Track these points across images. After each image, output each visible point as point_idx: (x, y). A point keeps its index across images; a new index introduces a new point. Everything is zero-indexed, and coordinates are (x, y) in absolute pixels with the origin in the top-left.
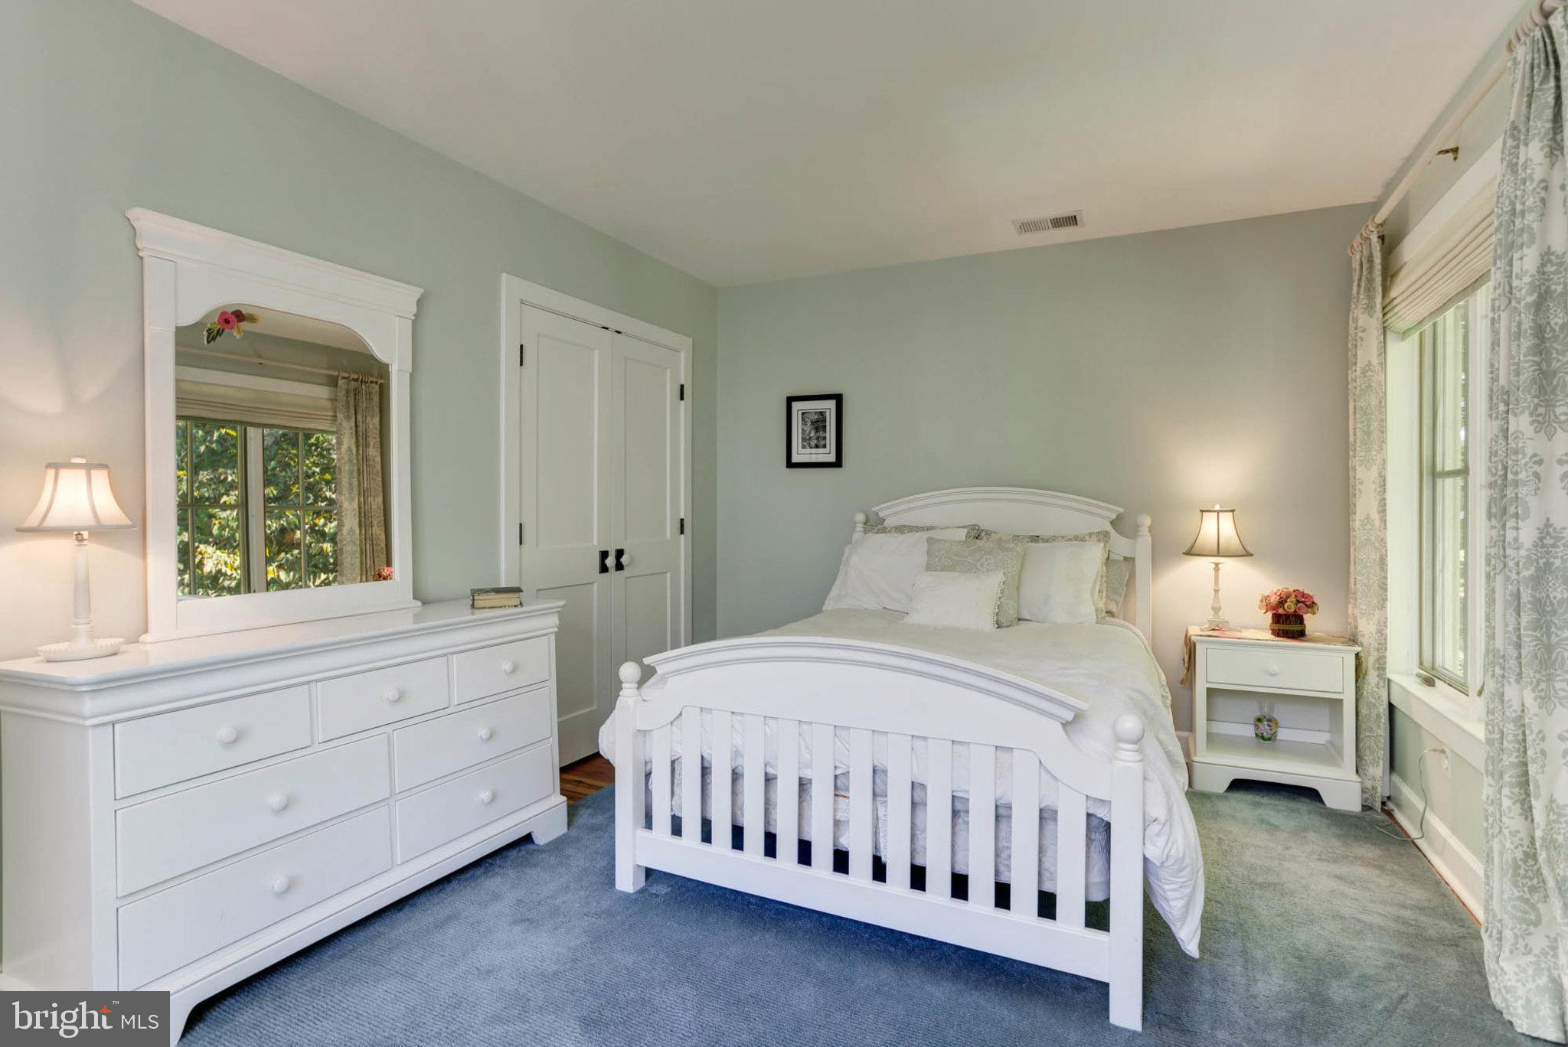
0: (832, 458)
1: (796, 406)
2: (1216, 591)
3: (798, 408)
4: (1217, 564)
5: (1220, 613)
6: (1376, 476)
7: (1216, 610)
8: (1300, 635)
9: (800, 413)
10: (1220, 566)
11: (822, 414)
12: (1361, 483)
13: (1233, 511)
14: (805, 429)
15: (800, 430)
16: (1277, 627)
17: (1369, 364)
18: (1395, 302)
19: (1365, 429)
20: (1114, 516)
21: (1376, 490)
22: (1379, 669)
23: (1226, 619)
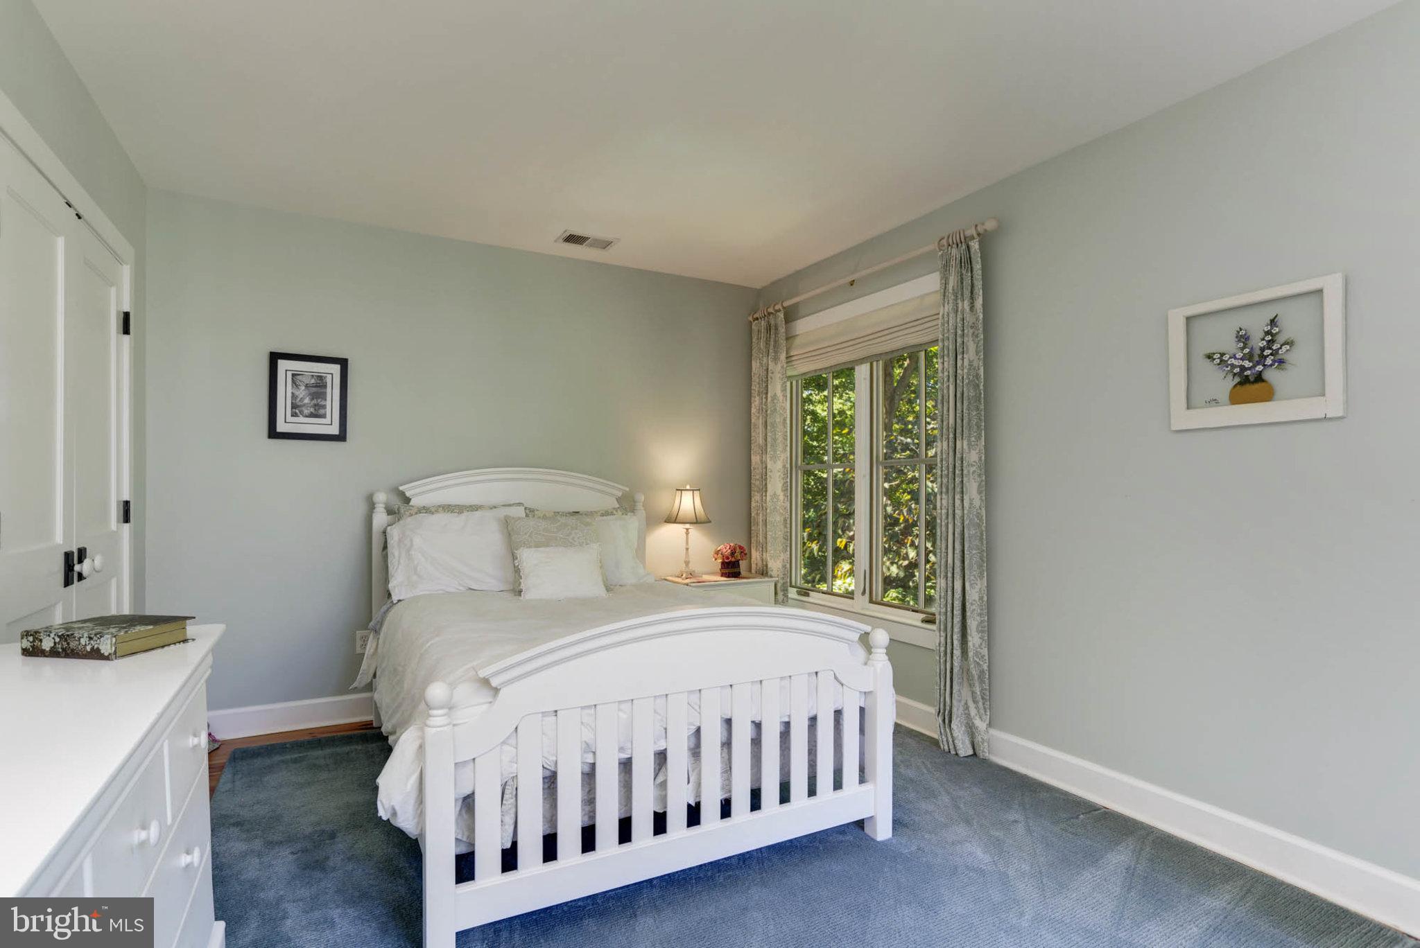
0: (334, 430)
1: (283, 365)
2: (687, 549)
3: (286, 369)
4: (687, 529)
5: (690, 565)
6: (781, 467)
7: (687, 563)
8: (736, 575)
9: (289, 374)
10: (690, 530)
11: (320, 378)
12: (771, 471)
13: (699, 490)
14: (297, 393)
15: (289, 395)
16: (724, 571)
17: (775, 395)
18: (793, 359)
19: (774, 437)
20: (620, 494)
21: (780, 476)
22: (784, 590)
23: (693, 569)
